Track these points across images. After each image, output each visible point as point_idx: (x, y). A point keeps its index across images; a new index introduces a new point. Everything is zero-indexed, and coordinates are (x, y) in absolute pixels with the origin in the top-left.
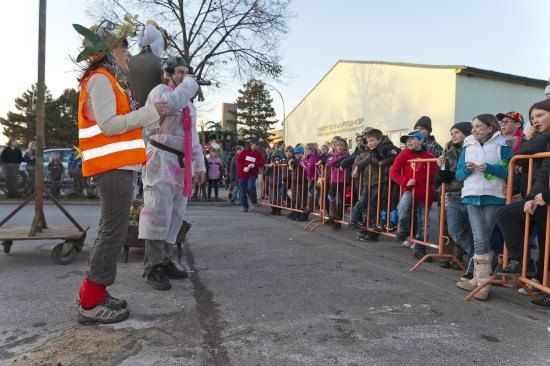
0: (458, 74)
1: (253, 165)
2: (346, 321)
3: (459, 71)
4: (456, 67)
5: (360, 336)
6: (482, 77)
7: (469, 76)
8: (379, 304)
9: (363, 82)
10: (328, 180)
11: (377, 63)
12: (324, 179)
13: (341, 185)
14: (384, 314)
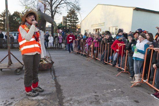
0: (133, 10)
1: (71, 40)
2: (98, 96)
3: (134, 9)
4: (133, 8)
5: (101, 101)
6: (141, 11)
7: (137, 10)
8: (107, 89)
9: (105, 11)
10: (94, 46)
11: (109, 5)
12: (93, 46)
13: (97, 47)
14: (108, 93)
